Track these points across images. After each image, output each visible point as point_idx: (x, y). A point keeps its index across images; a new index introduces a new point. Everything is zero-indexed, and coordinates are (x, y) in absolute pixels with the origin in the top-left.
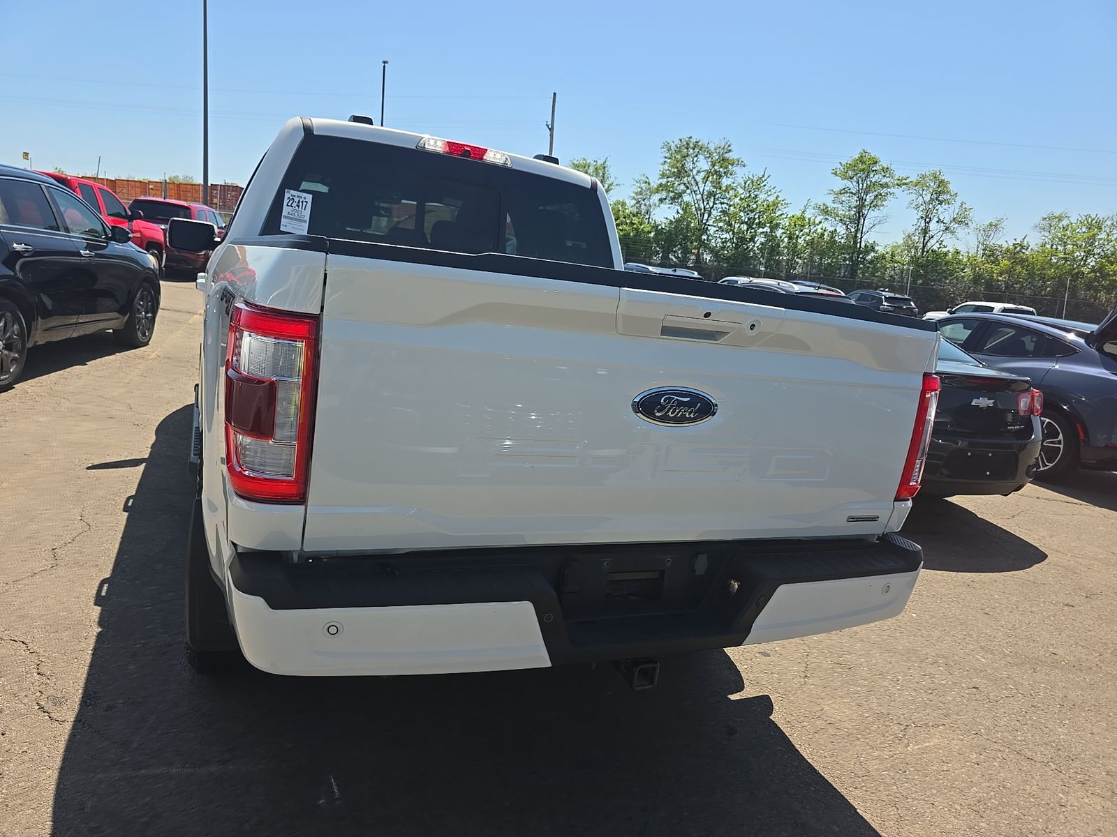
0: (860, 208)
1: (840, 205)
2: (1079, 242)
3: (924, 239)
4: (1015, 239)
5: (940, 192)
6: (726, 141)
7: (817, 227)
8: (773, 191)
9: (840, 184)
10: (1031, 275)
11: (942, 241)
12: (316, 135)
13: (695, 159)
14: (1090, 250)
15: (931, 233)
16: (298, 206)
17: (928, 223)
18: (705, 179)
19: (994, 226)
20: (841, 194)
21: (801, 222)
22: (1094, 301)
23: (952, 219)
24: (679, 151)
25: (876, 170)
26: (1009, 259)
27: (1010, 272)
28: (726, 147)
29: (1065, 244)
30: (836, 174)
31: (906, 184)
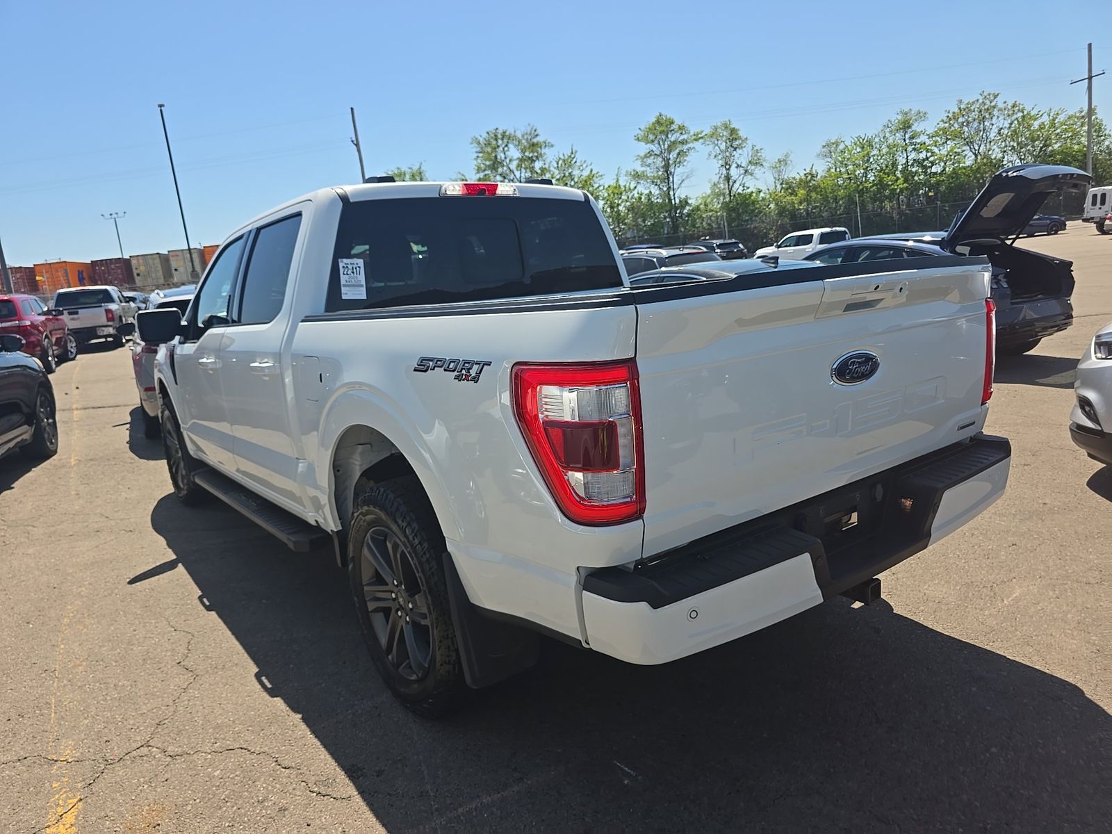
0: (667, 167)
1: (648, 169)
2: (857, 162)
3: (729, 185)
4: (805, 170)
5: (733, 138)
6: (531, 126)
7: (634, 192)
8: (584, 165)
9: (644, 148)
10: (826, 199)
11: (744, 184)
12: (353, 203)
13: (506, 149)
14: (867, 167)
15: (733, 178)
16: (353, 273)
17: (729, 169)
18: (519, 167)
19: (783, 162)
20: (647, 157)
21: (617, 191)
22: (881, 210)
23: (748, 162)
24: (488, 144)
25: (673, 130)
26: (804, 188)
27: (807, 200)
28: (533, 132)
29: (846, 165)
30: (638, 139)
31: (702, 138)
